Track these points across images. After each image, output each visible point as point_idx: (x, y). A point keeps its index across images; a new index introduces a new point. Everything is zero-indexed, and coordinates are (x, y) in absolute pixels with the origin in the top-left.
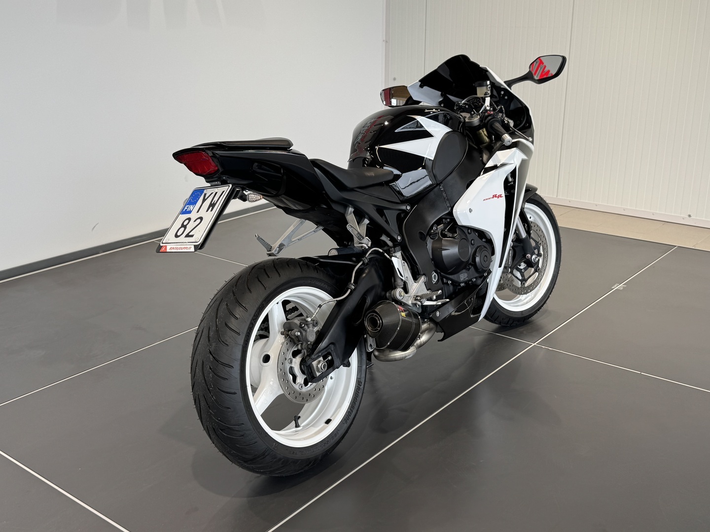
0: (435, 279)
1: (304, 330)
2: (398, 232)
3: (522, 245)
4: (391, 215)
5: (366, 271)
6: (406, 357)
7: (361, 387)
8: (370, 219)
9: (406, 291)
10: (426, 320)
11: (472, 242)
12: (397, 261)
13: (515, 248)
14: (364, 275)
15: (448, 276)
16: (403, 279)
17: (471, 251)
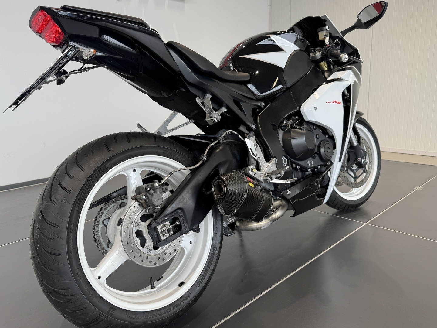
0: (285, 162)
1: (150, 194)
2: (253, 122)
3: (354, 151)
4: (247, 107)
5: (221, 148)
6: (261, 227)
7: (216, 252)
8: (227, 107)
9: (258, 168)
10: (278, 198)
11: (317, 136)
12: (250, 143)
13: (350, 154)
14: (218, 150)
15: (296, 161)
16: (256, 158)
17: (316, 142)
